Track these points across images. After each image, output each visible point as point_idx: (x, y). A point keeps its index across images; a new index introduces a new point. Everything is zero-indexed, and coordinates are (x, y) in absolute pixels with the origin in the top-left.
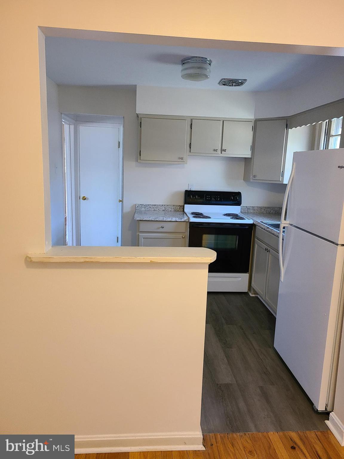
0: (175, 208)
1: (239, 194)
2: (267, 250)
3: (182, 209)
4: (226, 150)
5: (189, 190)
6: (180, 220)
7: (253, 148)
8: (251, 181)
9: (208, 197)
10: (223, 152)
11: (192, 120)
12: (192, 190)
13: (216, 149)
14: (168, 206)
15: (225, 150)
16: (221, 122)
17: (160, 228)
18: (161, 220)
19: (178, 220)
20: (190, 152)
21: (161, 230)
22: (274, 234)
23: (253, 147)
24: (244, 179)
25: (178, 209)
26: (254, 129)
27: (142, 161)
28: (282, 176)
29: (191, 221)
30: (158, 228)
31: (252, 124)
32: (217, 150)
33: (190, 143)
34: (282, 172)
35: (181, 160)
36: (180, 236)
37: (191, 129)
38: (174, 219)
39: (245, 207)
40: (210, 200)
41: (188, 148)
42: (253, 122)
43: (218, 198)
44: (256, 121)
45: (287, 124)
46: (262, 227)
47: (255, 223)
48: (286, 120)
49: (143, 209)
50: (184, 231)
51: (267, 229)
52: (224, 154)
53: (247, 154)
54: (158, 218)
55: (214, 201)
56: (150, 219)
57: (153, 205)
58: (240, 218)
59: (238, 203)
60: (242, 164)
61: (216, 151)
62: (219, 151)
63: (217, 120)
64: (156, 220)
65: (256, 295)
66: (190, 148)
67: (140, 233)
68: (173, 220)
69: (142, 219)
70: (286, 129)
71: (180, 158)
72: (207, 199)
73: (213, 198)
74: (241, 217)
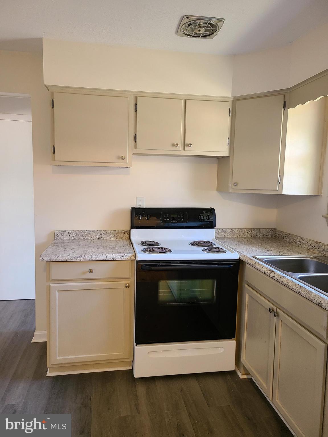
0: (117, 234)
1: (211, 211)
2: (273, 311)
3: (128, 236)
4: (191, 144)
5: (137, 207)
6: (120, 258)
7: (231, 142)
8: (231, 191)
9: (166, 218)
10: (187, 148)
11: (136, 98)
12: (141, 206)
13: (175, 143)
14: (105, 231)
15: (189, 145)
16: (183, 102)
17: (87, 272)
18: (87, 259)
19: (117, 258)
20: (136, 147)
21: (89, 276)
22: (288, 287)
23: (231, 140)
24: (218, 190)
25: (122, 236)
26: (233, 112)
27: (58, 163)
28: (279, 183)
29: (139, 259)
30: (84, 273)
31: (229, 105)
32: (178, 145)
33: (136, 135)
34: (280, 176)
35: (121, 161)
36: (122, 284)
37: (136, 111)
38: (110, 257)
39: (221, 230)
40: (170, 221)
41: (133, 142)
42: (231, 102)
43: (181, 218)
44: (236, 101)
45: (285, 102)
46: (259, 267)
47: (242, 258)
48: (283, 96)
49: (66, 238)
50: (127, 275)
51: (271, 274)
52: (189, 152)
53: (223, 151)
54: (83, 256)
55: (174, 223)
56: (69, 258)
57: (82, 231)
58: (218, 250)
59: (211, 225)
60: (214, 168)
61: (176, 146)
62: (180, 146)
63: (175, 98)
64: (79, 259)
65: (250, 377)
66: (135, 141)
67: (52, 282)
68: (108, 258)
69: (54, 258)
70: (283, 109)
71: (119, 158)
72: (165, 219)
73: (174, 219)
74: (219, 248)
